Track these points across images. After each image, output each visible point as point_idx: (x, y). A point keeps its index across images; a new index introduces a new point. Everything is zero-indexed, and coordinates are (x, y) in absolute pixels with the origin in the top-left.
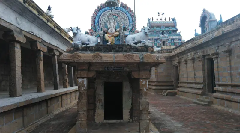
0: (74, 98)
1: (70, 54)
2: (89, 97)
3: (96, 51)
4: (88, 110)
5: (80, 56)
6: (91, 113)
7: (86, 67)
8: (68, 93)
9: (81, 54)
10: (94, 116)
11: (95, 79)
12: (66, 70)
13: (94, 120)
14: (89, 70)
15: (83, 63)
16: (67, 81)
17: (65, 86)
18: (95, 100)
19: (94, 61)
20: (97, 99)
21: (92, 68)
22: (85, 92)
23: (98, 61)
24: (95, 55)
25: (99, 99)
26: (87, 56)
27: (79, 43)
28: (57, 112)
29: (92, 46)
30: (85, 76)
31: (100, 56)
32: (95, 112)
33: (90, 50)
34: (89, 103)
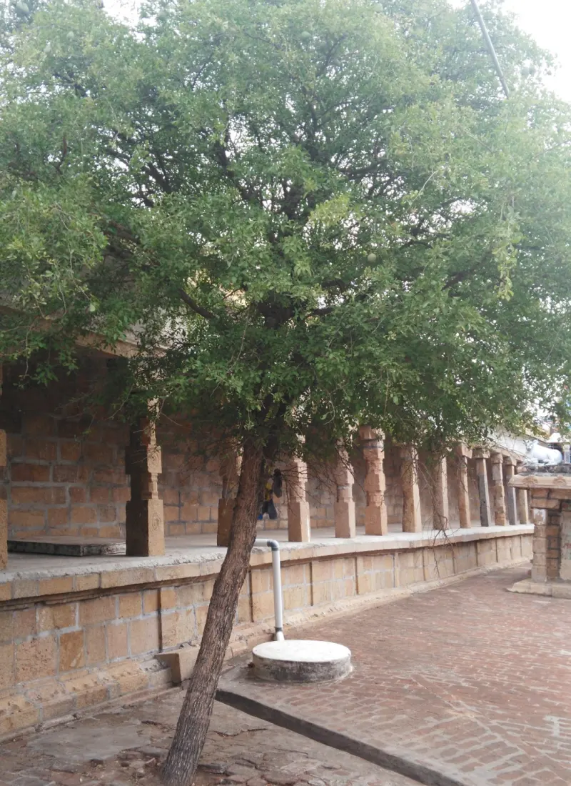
0: (519, 549)
1: (524, 477)
2: (549, 538)
3: (559, 472)
4: (549, 559)
5: (536, 480)
6: (554, 563)
7: (545, 494)
8: (492, 539)
9: (537, 478)
10: (559, 568)
11: (560, 510)
12: (501, 487)
13: (559, 575)
14: (548, 498)
15: (540, 490)
16: (503, 512)
17: (499, 522)
18: (559, 544)
19: (556, 487)
20: (563, 544)
21: (553, 496)
22: (544, 528)
23: (560, 487)
24: (556, 480)
25: (567, 542)
26: (545, 480)
27: (536, 461)
28: (491, 568)
29: (553, 466)
30: (544, 506)
31: (564, 480)
32: (559, 562)
33: (551, 472)
34: (549, 549)
